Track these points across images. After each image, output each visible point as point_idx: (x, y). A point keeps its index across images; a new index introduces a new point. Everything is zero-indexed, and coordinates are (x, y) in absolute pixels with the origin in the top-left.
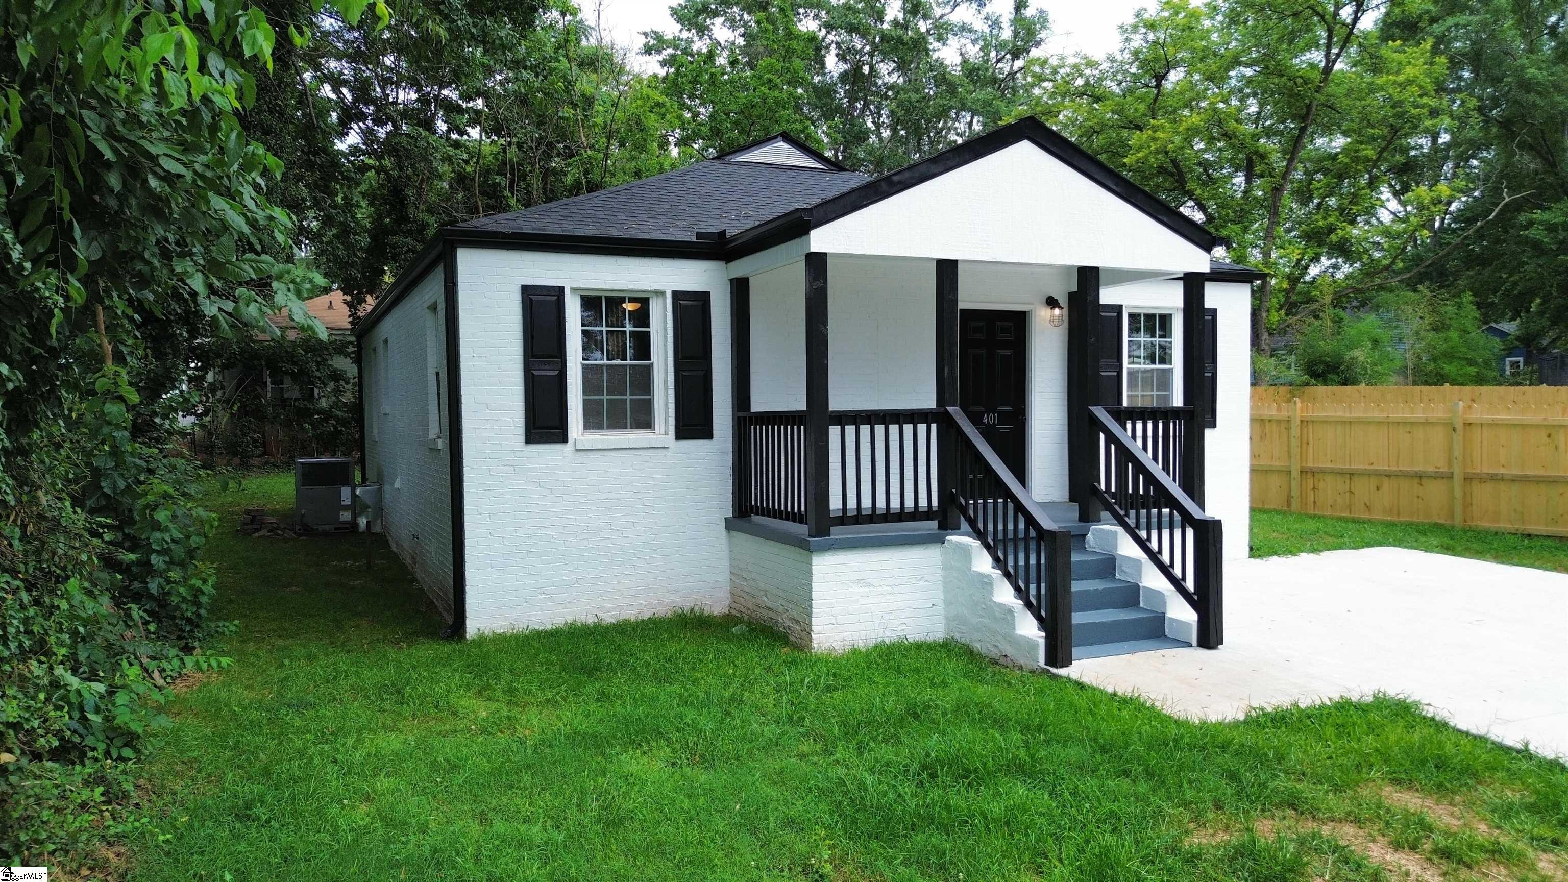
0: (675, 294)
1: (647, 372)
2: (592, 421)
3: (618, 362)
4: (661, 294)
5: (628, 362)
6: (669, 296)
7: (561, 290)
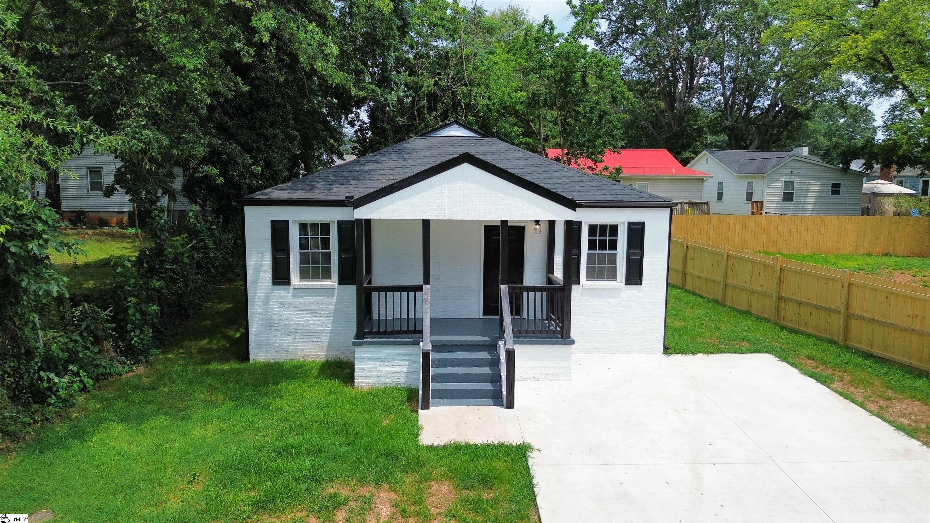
0: (339, 222)
1: (329, 255)
2: (304, 275)
3: (316, 251)
4: (333, 222)
5: (320, 251)
6: (336, 222)
7: (287, 222)
